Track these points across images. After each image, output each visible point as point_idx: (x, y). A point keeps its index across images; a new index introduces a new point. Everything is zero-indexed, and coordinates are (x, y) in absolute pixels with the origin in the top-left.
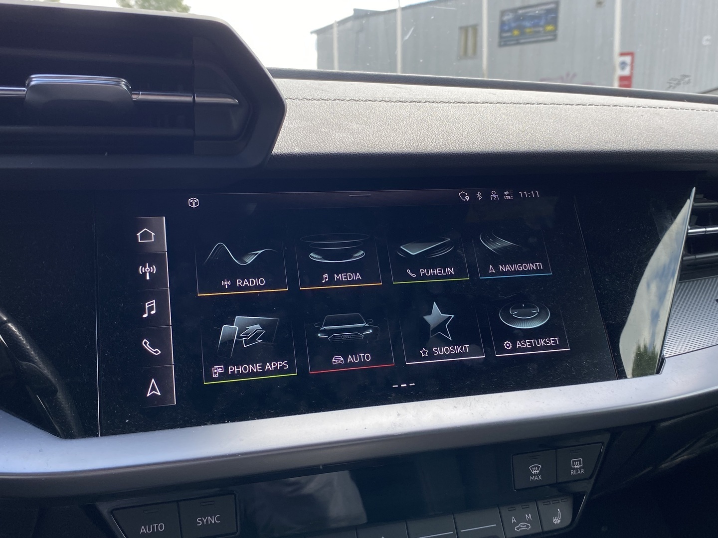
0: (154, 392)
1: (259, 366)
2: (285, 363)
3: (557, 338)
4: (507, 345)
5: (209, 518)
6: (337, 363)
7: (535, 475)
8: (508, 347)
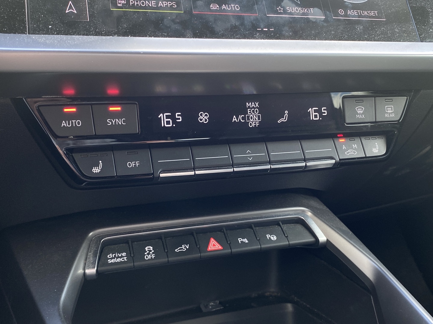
0: (71, 10)
1: (154, 3)
2: (174, 3)
3: (376, 12)
4: (341, 12)
5: (117, 120)
6: (214, 8)
7: (360, 114)
8: (341, 13)
